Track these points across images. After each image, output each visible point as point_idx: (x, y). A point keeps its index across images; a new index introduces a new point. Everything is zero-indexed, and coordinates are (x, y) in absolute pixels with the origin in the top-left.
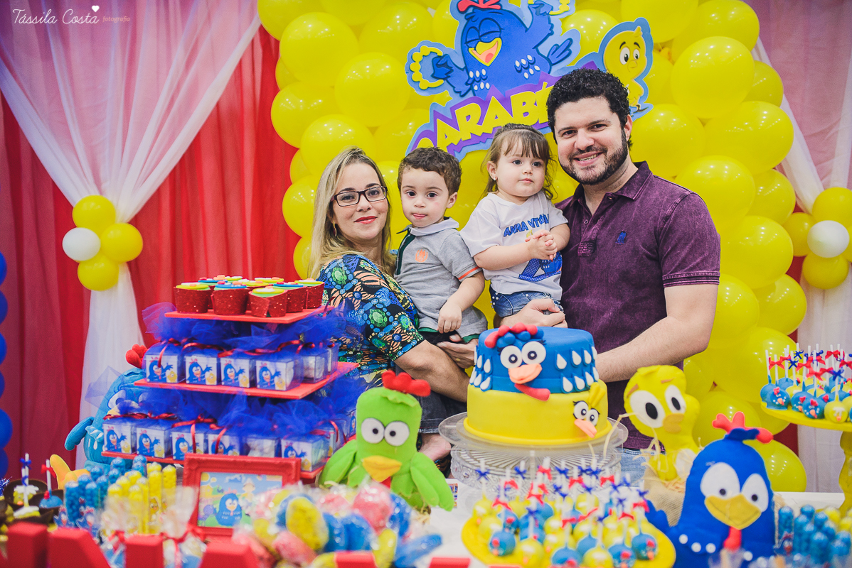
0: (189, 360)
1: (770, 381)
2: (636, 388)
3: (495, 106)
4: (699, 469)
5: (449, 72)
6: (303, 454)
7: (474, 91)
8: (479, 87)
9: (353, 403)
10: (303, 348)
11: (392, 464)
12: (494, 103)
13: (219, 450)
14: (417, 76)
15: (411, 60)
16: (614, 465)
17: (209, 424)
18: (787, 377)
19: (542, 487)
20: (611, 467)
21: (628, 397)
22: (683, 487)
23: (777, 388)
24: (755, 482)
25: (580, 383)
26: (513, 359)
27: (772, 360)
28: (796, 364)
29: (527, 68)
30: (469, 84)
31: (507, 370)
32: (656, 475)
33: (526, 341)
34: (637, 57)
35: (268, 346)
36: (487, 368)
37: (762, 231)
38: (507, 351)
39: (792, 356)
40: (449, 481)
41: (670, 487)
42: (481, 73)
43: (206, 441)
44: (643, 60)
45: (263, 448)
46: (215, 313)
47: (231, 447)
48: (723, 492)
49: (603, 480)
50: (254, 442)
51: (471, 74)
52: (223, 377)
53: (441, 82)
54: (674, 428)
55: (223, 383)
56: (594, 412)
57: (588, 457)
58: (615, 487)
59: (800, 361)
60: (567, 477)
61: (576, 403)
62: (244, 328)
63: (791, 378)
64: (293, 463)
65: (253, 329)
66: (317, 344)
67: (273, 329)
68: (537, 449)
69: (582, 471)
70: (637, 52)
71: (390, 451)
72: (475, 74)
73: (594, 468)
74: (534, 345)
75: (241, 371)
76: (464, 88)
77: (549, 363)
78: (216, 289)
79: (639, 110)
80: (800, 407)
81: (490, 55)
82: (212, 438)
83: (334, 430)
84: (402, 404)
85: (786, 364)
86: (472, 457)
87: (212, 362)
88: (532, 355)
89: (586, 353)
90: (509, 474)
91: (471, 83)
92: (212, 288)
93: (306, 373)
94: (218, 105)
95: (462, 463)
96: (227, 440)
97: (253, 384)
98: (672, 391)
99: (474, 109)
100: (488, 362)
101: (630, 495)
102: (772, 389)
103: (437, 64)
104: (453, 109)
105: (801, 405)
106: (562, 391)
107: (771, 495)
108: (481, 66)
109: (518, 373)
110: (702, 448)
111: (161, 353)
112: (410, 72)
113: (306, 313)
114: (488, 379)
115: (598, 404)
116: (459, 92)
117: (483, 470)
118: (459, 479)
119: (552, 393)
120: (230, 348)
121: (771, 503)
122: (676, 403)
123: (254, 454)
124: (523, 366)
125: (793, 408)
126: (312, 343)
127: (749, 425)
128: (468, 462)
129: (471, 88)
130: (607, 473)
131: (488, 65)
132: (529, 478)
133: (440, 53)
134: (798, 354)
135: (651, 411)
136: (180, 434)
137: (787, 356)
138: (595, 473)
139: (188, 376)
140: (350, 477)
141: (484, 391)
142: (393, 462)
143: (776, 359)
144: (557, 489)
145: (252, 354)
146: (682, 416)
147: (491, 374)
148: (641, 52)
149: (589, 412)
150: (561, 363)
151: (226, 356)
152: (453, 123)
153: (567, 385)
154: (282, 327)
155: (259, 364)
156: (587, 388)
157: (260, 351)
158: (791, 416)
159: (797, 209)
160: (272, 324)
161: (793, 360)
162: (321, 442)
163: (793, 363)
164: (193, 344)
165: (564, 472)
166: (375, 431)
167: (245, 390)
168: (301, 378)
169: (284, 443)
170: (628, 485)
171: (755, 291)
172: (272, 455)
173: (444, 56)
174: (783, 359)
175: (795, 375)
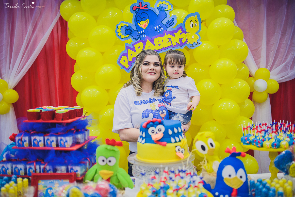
0: (33, 138)
1: (244, 135)
2: (197, 140)
3: (148, 43)
4: (221, 168)
5: (131, 32)
6: (77, 171)
7: (140, 38)
8: (142, 36)
9: (95, 151)
10: (76, 132)
11: (110, 173)
12: (148, 42)
13: (45, 171)
14: (120, 34)
15: (117, 28)
16: (191, 168)
17: (41, 161)
18: (249, 133)
19: (165, 178)
20: (190, 169)
21: (195, 143)
22: (216, 175)
23: (246, 137)
24: (241, 171)
25: (177, 139)
26: (153, 132)
27: (244, 128)
28: (253, 129)
29: (159, 29)
30: (138, 36)
31: (151, 136)
32: (206, 171)
33: (157, 125)
34: (196, 26)
35: (63, 131)
36: (144, 135)
37: (240, 83)
38: (151, 129)
39: (251, 126)
40: (132, 178)
41: (211, 175)
42: (142, 31)
43: (40, 168)
44: (198, 26)
45: (62, 169)
46: (42, 120)
47: (50, 170)
48: (230, 176)
49: (187, 174)
50: (58, 168)
51: (139, 32)
52: (46, 144)
53: (128, 35)
54: (211, 154)
55: (46, 146)
56: (183, 150)
57: (181, 166)
58: (192, 177)
59: (254, 128)
60: (174, 174)
61: (176, 147)
62: (54, 125)
63: (250, 134)
64: (73, 174)
65: (57, 125)
66: (82, 130)
67: (65, 125)
68: (163, 164)
69: (179, 171)
70: (196, 24)
71: (109, 168)
72: (140, 32)
73: (184, 170)
74: (160, 126)
75: (53, 141)
76: (137, 37)
77: (166, 133)
78: (43, 111)
79: (197, 44)
80: (254, 144)
81: (145, 25)
82: (42, 167)
83: (88, 161)
84: (113, 150)
85: (249, 129)
86: (140, 168)
87: (42, 138)
88: (160, 130)
89: (179, 128)
90: (153, 174)
91: (139, 35)
92: (41, 111)
93: (77, 141)
94: (45, 45)
95: (136, 171)
96: (48, 167)
97: (57, 146)
98: (210, 140)
99: (141, 44)
100: (144, 133)
101: (197, 179)
102: (245, 138)
103: (127, 29)
104: (133, 45)
105: (255, 143)
106: (171, 142)
107: (246, 176)
108: (142, 29)
109: (155, 137)
110: (221, 160)
111: (22, 136)
112: (117, 32)
113: (77, 118)
114: (144, 140)
115: (184, 146)
116: (135, 39)
117: (143, 173)
118: (135, 177)
119: (167, 143)
120: (48, 132)
121: (247, 179)
122: (212, 145)
123: (59, 172)
124: (157, 134)
125: (252, 144)
126: (79, 130)
127: (238, 151)
128: (138, 170)
129: (139, 37)
130: (188, 172)
131: (145, 29)
132: (160, 175)
133: (127, 25)
134: (252, 125)
135: (203, 148)
136: (30, 166)
137: (249, 126)
138: (184, 172)
139: (32, 144)
140: (95, 179)
141: (143, 144)
142: (110, 172)
143: (245, 127)
144: (171, 178)
145: (57, 134)
146: (214, 149)
147: (145, 137)
148: (198, 24)
149: (181, 150)
150: (170, 132)
151: (47, 136)
152: (134, 50)
153: (173, 140)
154: (68, 124)
155: (59, 138)
156: (180, 141)
157: (60, 133)
158: (251, 147)
159: (250, 76)
160: (64, 123)
161: (251, 127)
162: (84, 166)
163: (251, 128)
164: (34, 132)
165: (173, 172)
166: (103, 161)
167: (54, 148)
168: (76, 143)
169: (70, 167)
170: (196, 175)
171: (239, 104)
172: (65, 172)
173: (129, 26)
174: (248, 127)
175: (252, 132)
